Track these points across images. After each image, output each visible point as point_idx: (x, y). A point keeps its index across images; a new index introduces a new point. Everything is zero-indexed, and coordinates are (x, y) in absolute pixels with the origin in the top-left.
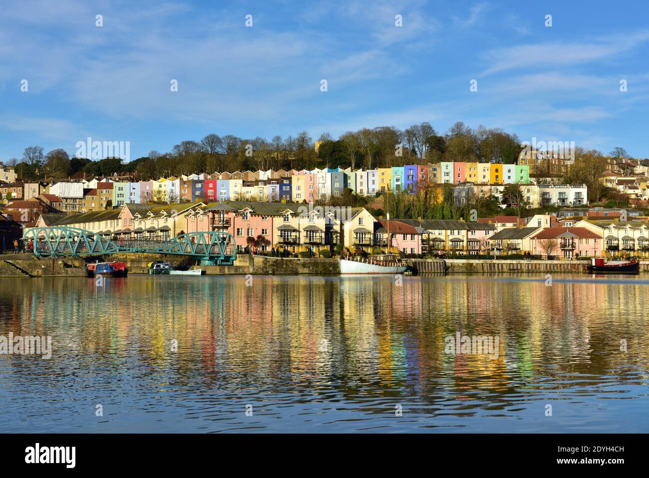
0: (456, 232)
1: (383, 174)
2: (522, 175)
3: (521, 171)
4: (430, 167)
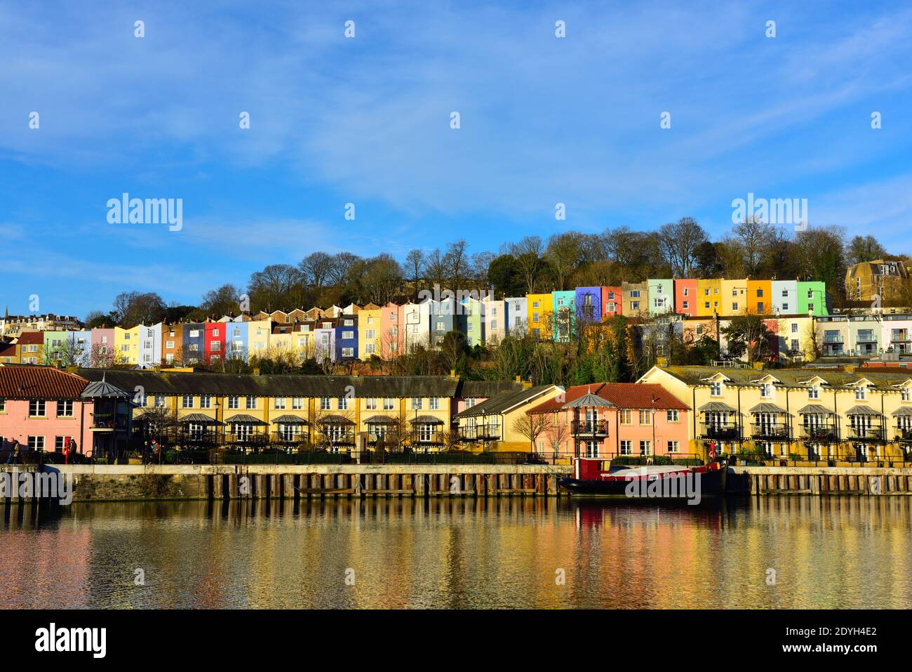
1: (536, 304)
2: (811, 300)
3: (810, 293)
4: (627, 289)
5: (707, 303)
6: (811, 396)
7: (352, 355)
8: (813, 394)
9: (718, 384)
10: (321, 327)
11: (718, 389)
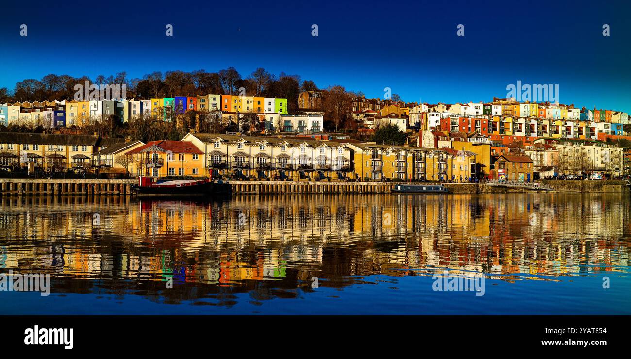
0: (80, 147)
1: (155, 104)
2: (281, 107)
3: (281, 104)
4: (200, 98)
5: (236, 106)
6: (261, 149)
7: (62, 125)
8: (262, 148)
9: (218, 142)
10: (46, 110)
11: (218, 145)
